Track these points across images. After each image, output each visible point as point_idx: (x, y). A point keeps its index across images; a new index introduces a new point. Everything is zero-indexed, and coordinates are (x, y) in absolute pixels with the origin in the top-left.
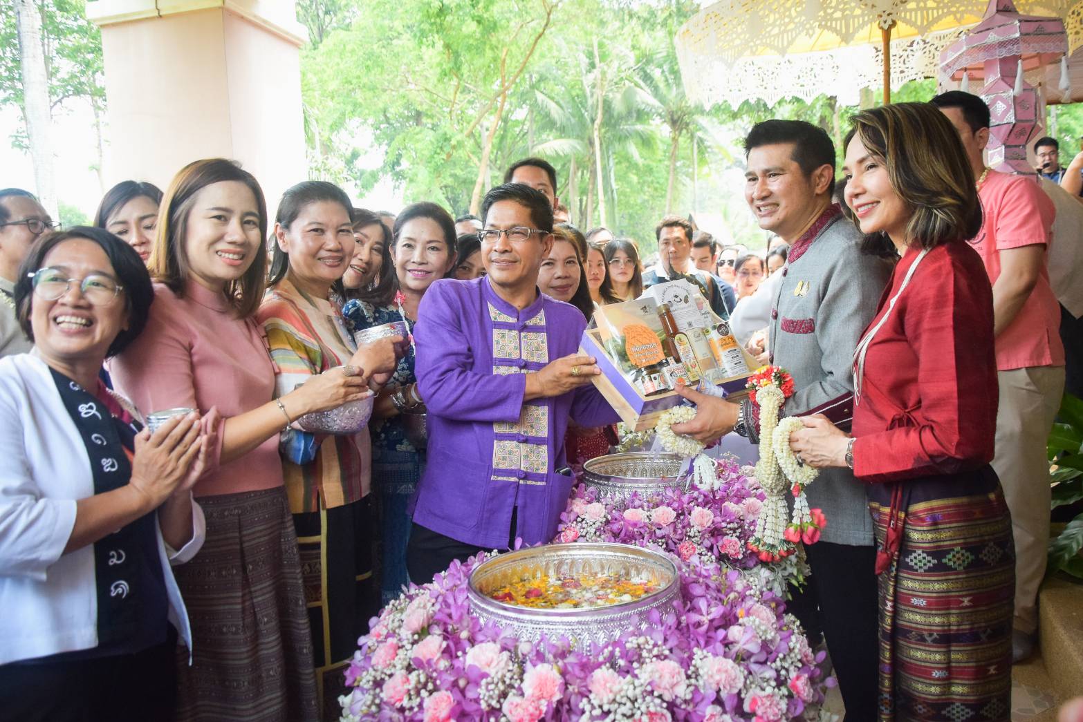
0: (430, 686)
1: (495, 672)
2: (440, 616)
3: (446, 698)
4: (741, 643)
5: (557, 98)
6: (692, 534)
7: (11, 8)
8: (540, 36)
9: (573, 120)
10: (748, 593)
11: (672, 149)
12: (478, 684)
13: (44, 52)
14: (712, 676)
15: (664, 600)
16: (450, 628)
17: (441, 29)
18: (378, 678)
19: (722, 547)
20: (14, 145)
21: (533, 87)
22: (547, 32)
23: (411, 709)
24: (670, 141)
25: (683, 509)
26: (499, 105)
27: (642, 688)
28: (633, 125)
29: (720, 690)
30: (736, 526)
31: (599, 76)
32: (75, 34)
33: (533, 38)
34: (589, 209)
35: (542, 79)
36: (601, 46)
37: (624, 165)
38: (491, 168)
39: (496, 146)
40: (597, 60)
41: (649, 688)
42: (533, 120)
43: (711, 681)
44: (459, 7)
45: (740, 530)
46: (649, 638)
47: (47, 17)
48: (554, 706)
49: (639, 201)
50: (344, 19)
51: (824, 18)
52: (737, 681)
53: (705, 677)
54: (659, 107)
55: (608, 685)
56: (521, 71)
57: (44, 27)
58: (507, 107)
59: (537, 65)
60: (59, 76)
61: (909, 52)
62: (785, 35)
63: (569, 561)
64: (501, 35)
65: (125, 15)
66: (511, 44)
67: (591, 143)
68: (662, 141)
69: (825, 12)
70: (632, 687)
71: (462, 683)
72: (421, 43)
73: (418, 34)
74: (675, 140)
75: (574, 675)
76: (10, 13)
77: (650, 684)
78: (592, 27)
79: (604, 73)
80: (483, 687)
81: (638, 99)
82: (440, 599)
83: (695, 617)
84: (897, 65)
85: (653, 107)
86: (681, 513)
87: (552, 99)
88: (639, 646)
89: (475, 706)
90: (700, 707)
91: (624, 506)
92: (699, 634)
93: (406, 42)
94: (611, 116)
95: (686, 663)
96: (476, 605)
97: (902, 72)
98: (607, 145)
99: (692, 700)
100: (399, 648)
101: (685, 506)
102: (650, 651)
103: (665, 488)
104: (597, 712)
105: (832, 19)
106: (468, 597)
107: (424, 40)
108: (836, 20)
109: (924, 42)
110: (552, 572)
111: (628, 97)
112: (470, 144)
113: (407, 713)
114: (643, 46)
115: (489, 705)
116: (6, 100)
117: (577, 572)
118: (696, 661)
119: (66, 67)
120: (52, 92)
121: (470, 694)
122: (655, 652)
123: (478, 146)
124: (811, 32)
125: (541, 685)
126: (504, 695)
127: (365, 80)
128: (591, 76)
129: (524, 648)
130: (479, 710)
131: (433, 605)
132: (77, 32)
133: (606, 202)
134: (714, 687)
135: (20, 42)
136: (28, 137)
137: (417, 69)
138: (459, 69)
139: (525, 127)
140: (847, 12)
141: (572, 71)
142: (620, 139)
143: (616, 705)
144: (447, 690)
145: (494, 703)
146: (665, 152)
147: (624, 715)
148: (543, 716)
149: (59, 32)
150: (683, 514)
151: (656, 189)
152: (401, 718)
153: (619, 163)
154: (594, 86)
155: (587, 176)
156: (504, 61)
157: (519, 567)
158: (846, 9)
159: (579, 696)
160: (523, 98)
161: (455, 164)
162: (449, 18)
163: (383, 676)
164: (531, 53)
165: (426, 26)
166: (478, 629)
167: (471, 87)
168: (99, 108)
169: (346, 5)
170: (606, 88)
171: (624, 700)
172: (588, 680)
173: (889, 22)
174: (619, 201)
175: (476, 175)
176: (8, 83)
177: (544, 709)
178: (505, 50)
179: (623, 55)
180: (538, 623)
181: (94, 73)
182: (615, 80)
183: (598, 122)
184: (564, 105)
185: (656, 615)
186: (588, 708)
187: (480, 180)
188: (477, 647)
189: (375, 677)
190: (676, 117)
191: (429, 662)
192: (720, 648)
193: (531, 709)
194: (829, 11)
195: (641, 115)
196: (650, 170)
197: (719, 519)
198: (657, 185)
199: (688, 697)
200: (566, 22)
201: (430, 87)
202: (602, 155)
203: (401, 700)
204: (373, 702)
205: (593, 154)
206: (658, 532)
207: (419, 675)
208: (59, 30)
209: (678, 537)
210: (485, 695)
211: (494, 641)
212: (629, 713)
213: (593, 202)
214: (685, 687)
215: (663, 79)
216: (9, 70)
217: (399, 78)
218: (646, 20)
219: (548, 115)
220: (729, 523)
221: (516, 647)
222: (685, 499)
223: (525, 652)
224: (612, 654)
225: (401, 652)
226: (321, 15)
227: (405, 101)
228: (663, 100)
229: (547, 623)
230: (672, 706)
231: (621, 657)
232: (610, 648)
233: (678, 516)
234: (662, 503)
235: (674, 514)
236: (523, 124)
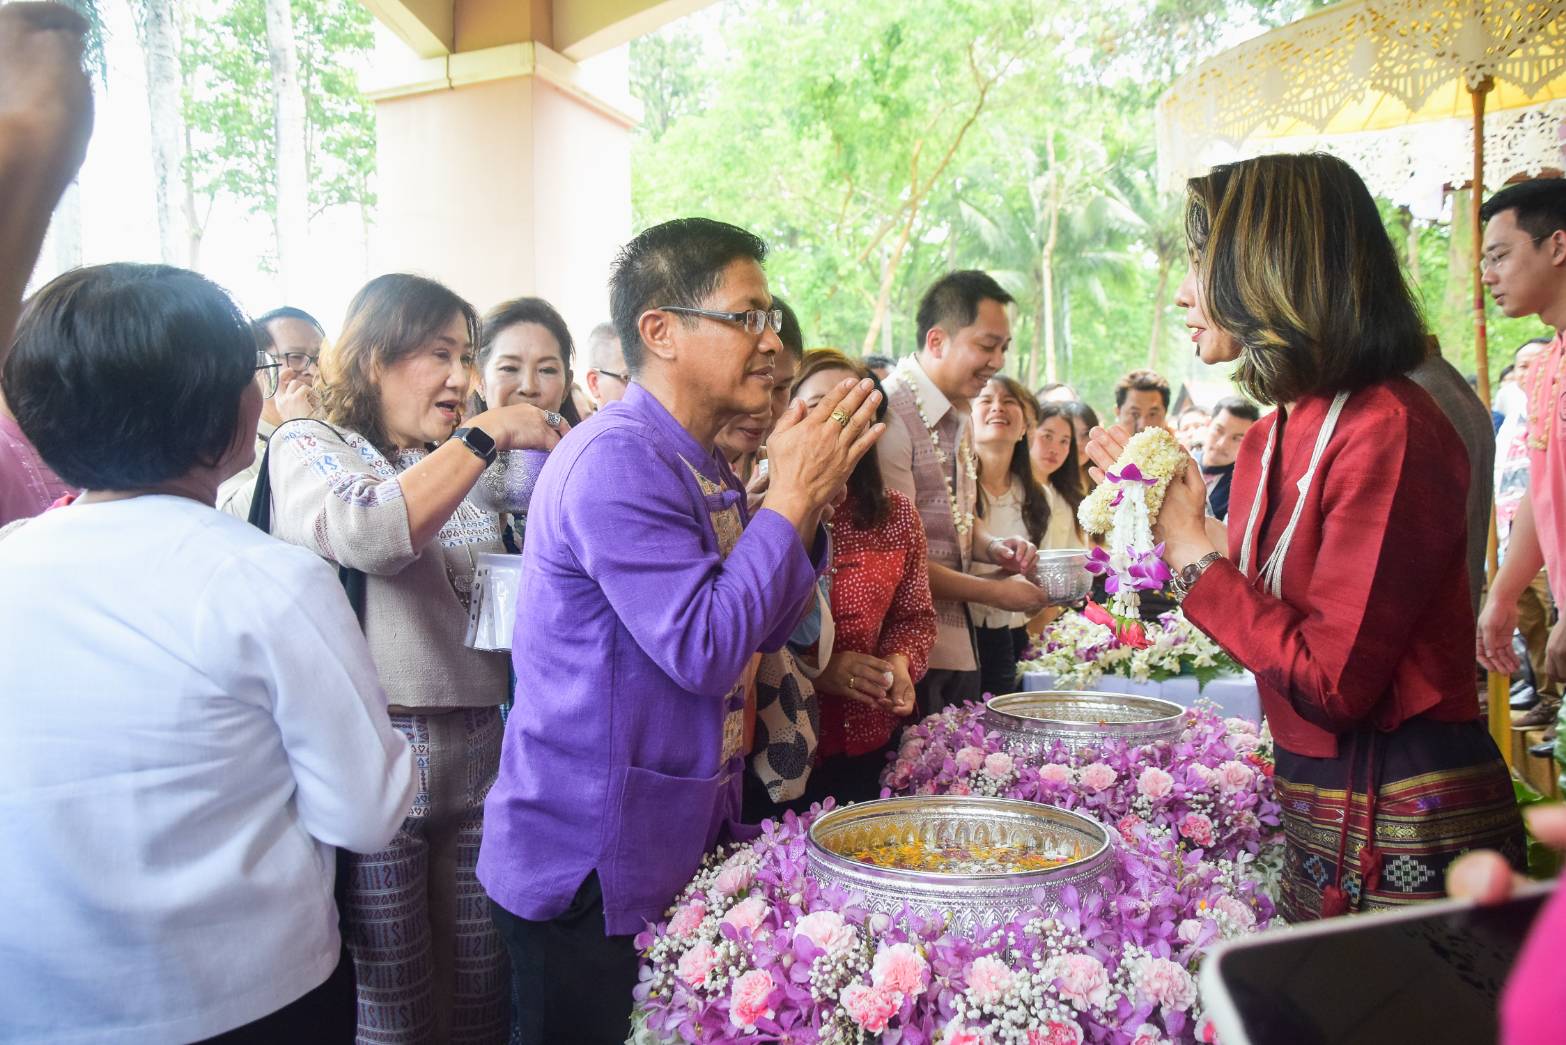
0: (743, 962)
1: (833, 951)
2: (765, 874)
3: (762, 980)
4: (1198, 943)
5: (990, 213)
6: (1138, 805)
7: (269, 91)
8: (970, 123)
9: (1013, 244)
10: (1215, 880)
11: (1157, 287)
12: (808, 965)
13: (305, 147)
14: (1149, 984)
15: (1086, 876)
16: (777, 891)
17: (829, 115)
18: (675, 950)
19: (1183, 827)
20: (260, 268)
21: (956, 196)
22: (979, 119)
23: (715, 993)
24: (1156, 277)
25: (1128, 769)
26: (907, 220)
27: (1044, 988)
28: (1101, 251)
29: (1160, 1005)
30: (1207, 798)
31: (1054, 181)
32: (345, 124)
33: (960, 126)
34: (1032, 373)
35: (972, 185)
36: (1058, 138)
37: (1087, 310)
38: (892, 310)
39: (902, 280)
40: (1051, 158)
41: (1053, 989)
42: (955, 244)
43: (1147, 990)
44: (856, 84)
45: (1212, 805)
46: (1058, 922)
47: (312, 101)
48: (914, 1002)
49: (1107, 363)
50: (698, 102)
51: (1380, 75)
52: (1186, 993)
53: (1139, 984)
54: (1142, 227)
55: (993, 979)
56: (941, 171)
57: (309, 114)
58: (918, 223)
59: (965, 164)
60: (322, 178)
61: (1517, 130)
62: (1324, 100)
63: (956, 823)
64: (915, 123)
65: (408, 87)
66: (928, 134)
67: (1039, 277)
68: (1143, 276)
69: (1381, 65)
70: (1027, 985)
71: (786, 961)
72: (800, 132)
73: (798, 121)
74: (1163, 273)
75: (946, 961)
76: (268, 97)
77: (1054, 983)
78: (1044, 110)
79: (1061, 177)
80: (816, 968)
81: (1110, 214)
82: (769, 855)
83: (1131, 903)
84: (1499, 150)
85: (1132, 225)
86: (1126, 776)
87: (984, 213)
88: (1043, 932)
89: (802, 993)
90: (1128, 1026)
91: (1041, 761)
92: (1134, 926)
93: (780, 131)
94: (1069, 239)
95: (1112, 963)
96: (815, 863)
97: (1506, 160)
98: (1061, 280)
99: (1116, 1013)
100: (706, 914)
101: (1132, 765)
102: (1059, 940)
103: (1104, 738)
104: (974, 1014)
105: (1392, 77)
106: (805, 854)
107: (805, 129)
108: (1398, 76)
109: (1542, 116)
110: (930, 836)
111: (1095, 211)
112: (863, 277)
113: (709, 999)
114: (1118, 137)
115: (822, 995)
116: (254, 209)
117: (967, 841)
118: (1127, 961)
119: (333, 166)
120: (313, 199)
121: (798, 976)
122: (1067, 941)
123: (876, 278)
124: (1360, 95)
125: (897, 971)
126: (843, 982)
127: (722, 184)
128: (1042, 181)
129: (878, 921)
130: (808, 999)
131: (758, 862)
132: (348, 121)
133: (1058, 362)
134: (1151, 999)
135: (276, 133)
136: (278, 257)
137: (794, 169)
138: (853, 169)
139: (944, 255)
140: (1415, 65)
141: (1014, 174)
142: (1080, 273)
143: (1003, 1009)
144: (764, 968)
145: (828, 991)
146: (1148, 292)
147: (1014, 1024)
148: (897, 1013)
149: (325, 122)
150: (1128, 777)
151: (1132, 346)
152: (701, 1004)
153: (1078, 307)
154: (1045, 195)
155: (1031, 324)
156: (916, 160)
157: (883, 824)
158: (1413, 62)
159: (951, 993)
160: (944, 210)
161: (842, 304)
162: (842, 99)
163: (681, 948)
164: (956, 147)
165: (808, 110)
166: (816, 895)
167: (869, 195)
168: (370, 221)
169: (701, 83)
170: (1064, 197)
171: (1015, 1002)
172: (965, 970)
173: (1480, 78)
174: (1077, 362)
175: (871, 320)
176: (258, 188)
177: (899, 1002)
178: (918, 142)
179: (1089, 153)
180: (899, 890)
181: (366, 174)
182: (1078, 187)
183: (1050, 245)
184: (1001, 223)
185: (1072, 895)
186: (961, 1007)
187: (874, 325)
188: (811, 916)
189: (670, 949)
190: (1166, 241)
191: (744, 931)
192: (1164, 946)
193: (880, 1003)
194: (1388, 64)
195: (1113, 238)
196: (1124, 318)
197: (1181, 787)
198: (1135, 340)
199: (1111, 1007)
200: (1007, 105)
201: (811, 195)
202: (1054, 293)
203: (702, 979)
204: (664, 983)
205: (1041, 293)
206: (1089, 800)
207: (728, 947)
208: (326, 118)
209: (1117, 808)
210: (818, 979)
211: (837, 911)
212: (1021, 1020)
213: (1038, 362)
214: (1107, 993)
215: (1148, 185)
216: (262, 170)
217: (769, 181)
218: (1125, 100)
219: (976, 236)
220: (1197, 793)
221: (867, 920)
222: (1133, 754)
223: (879, 928)
224: (1004, 939)
225: (708, 921)
226: (666, 96)
227: (775, 213)
228: (1147, 216)
229: (914, 891)
230: (1084, 1018)
231: (1017, 946)
232: (1001, 932)
233: (1120, 779)
234: (1098, 758)
235: (1115, 775)
236: (941, 248)
